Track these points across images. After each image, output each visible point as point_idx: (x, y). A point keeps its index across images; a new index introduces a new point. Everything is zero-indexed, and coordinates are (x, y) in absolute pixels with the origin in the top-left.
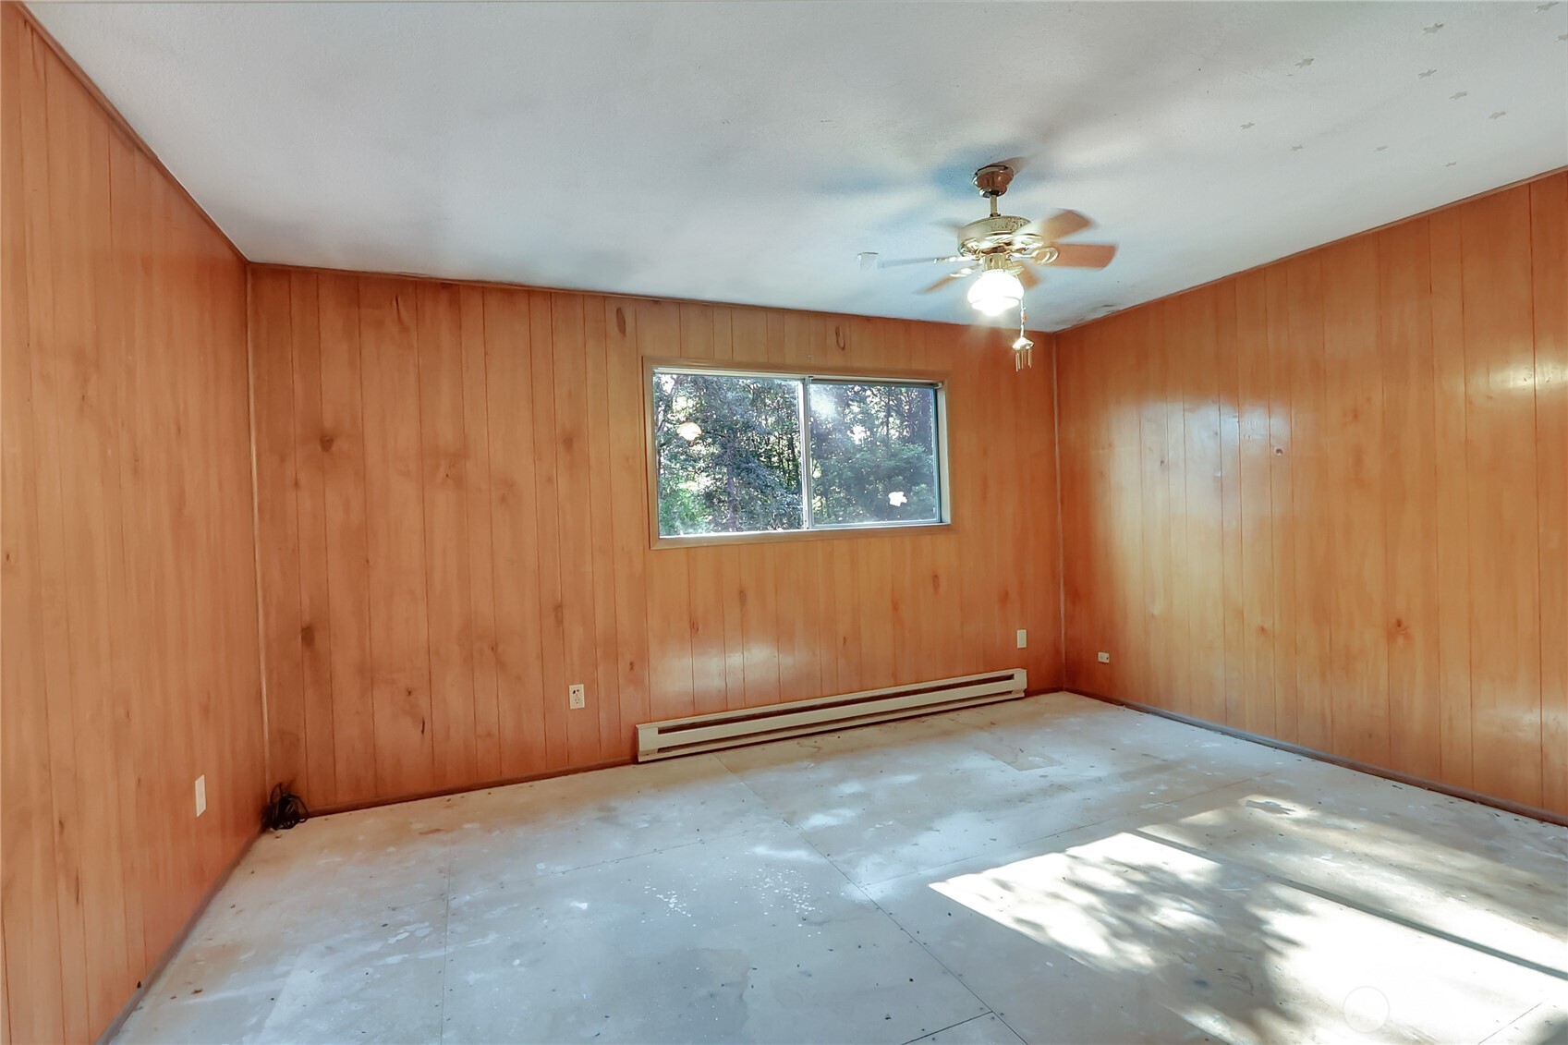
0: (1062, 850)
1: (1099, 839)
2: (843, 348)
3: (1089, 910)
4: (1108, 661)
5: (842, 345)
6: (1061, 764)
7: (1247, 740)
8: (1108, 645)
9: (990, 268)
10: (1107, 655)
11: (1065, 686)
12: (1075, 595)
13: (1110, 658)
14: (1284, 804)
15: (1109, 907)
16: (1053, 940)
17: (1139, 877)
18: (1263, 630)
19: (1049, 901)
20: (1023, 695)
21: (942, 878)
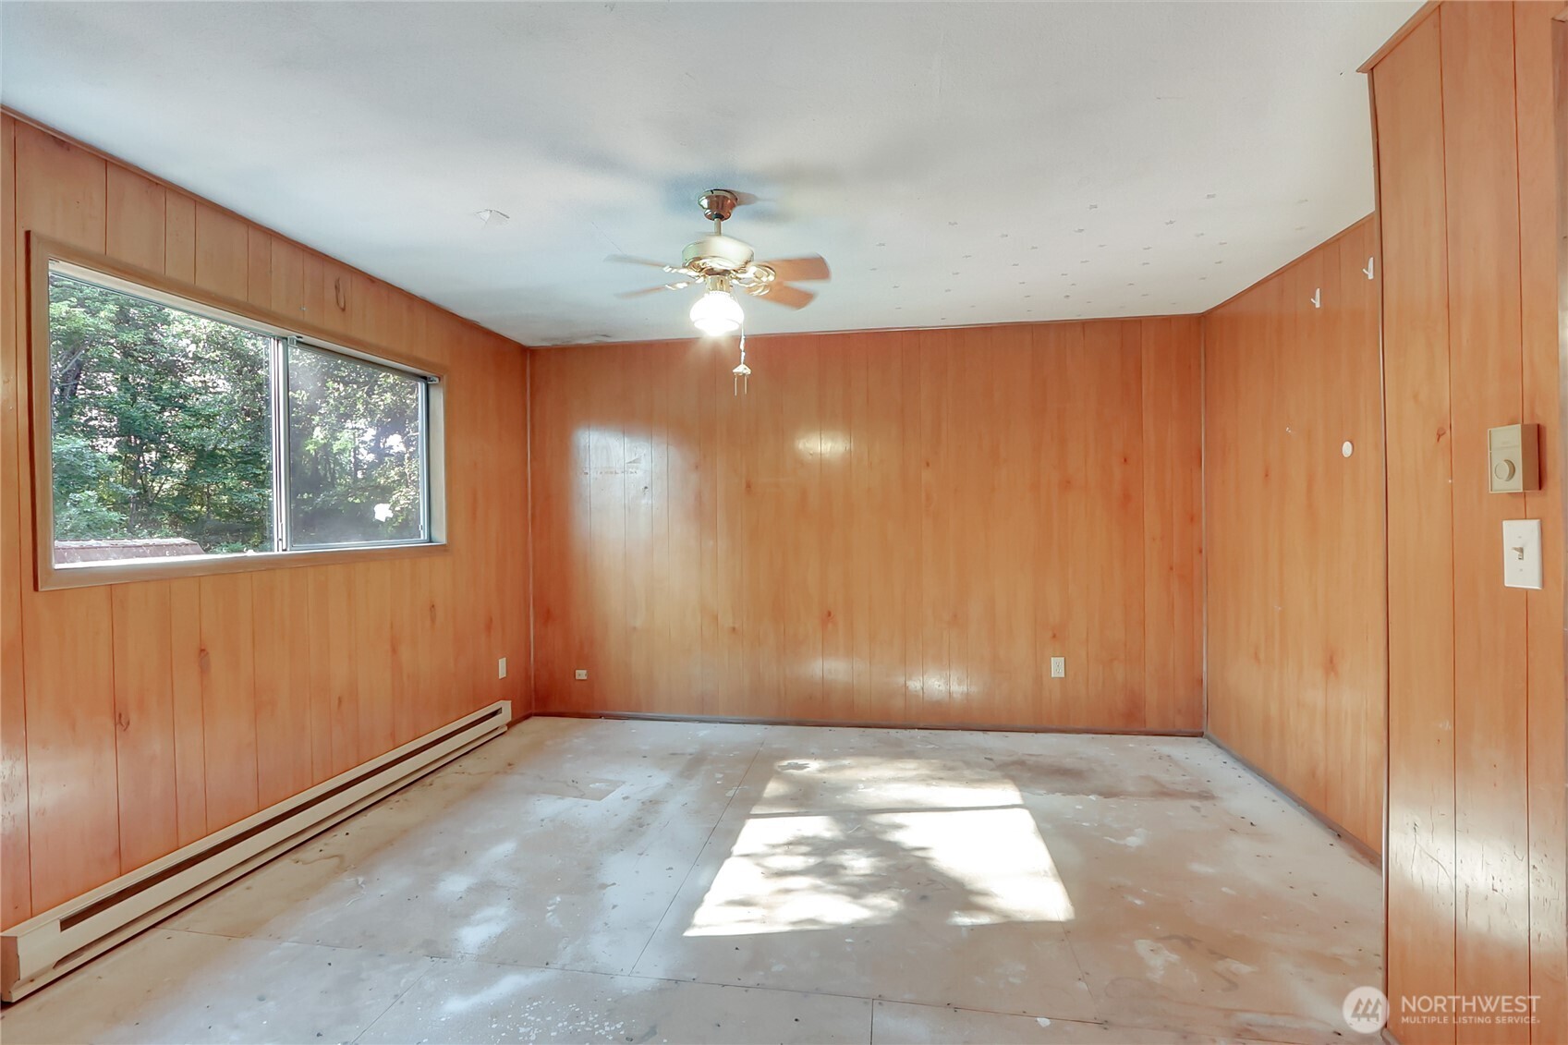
0: (729, 854)
1: (739, 832)
2: (344, 310)
3: (817, 889)
4: (585, 678)
5: (342, 306)
6: (624, 783)
7: (721, 723)
8: (584, 661)
9: (715, 289)
10: (584, 672)
11: (534, 711)
12: (546, 616)
13: (588, 675)
14: (801, 762)
15: (825, 879)
16: (830, 924)
17: (804, 849)
18: (734, 629)
19: (782, 898)
20: (506, 728)
21: (688, 924)
